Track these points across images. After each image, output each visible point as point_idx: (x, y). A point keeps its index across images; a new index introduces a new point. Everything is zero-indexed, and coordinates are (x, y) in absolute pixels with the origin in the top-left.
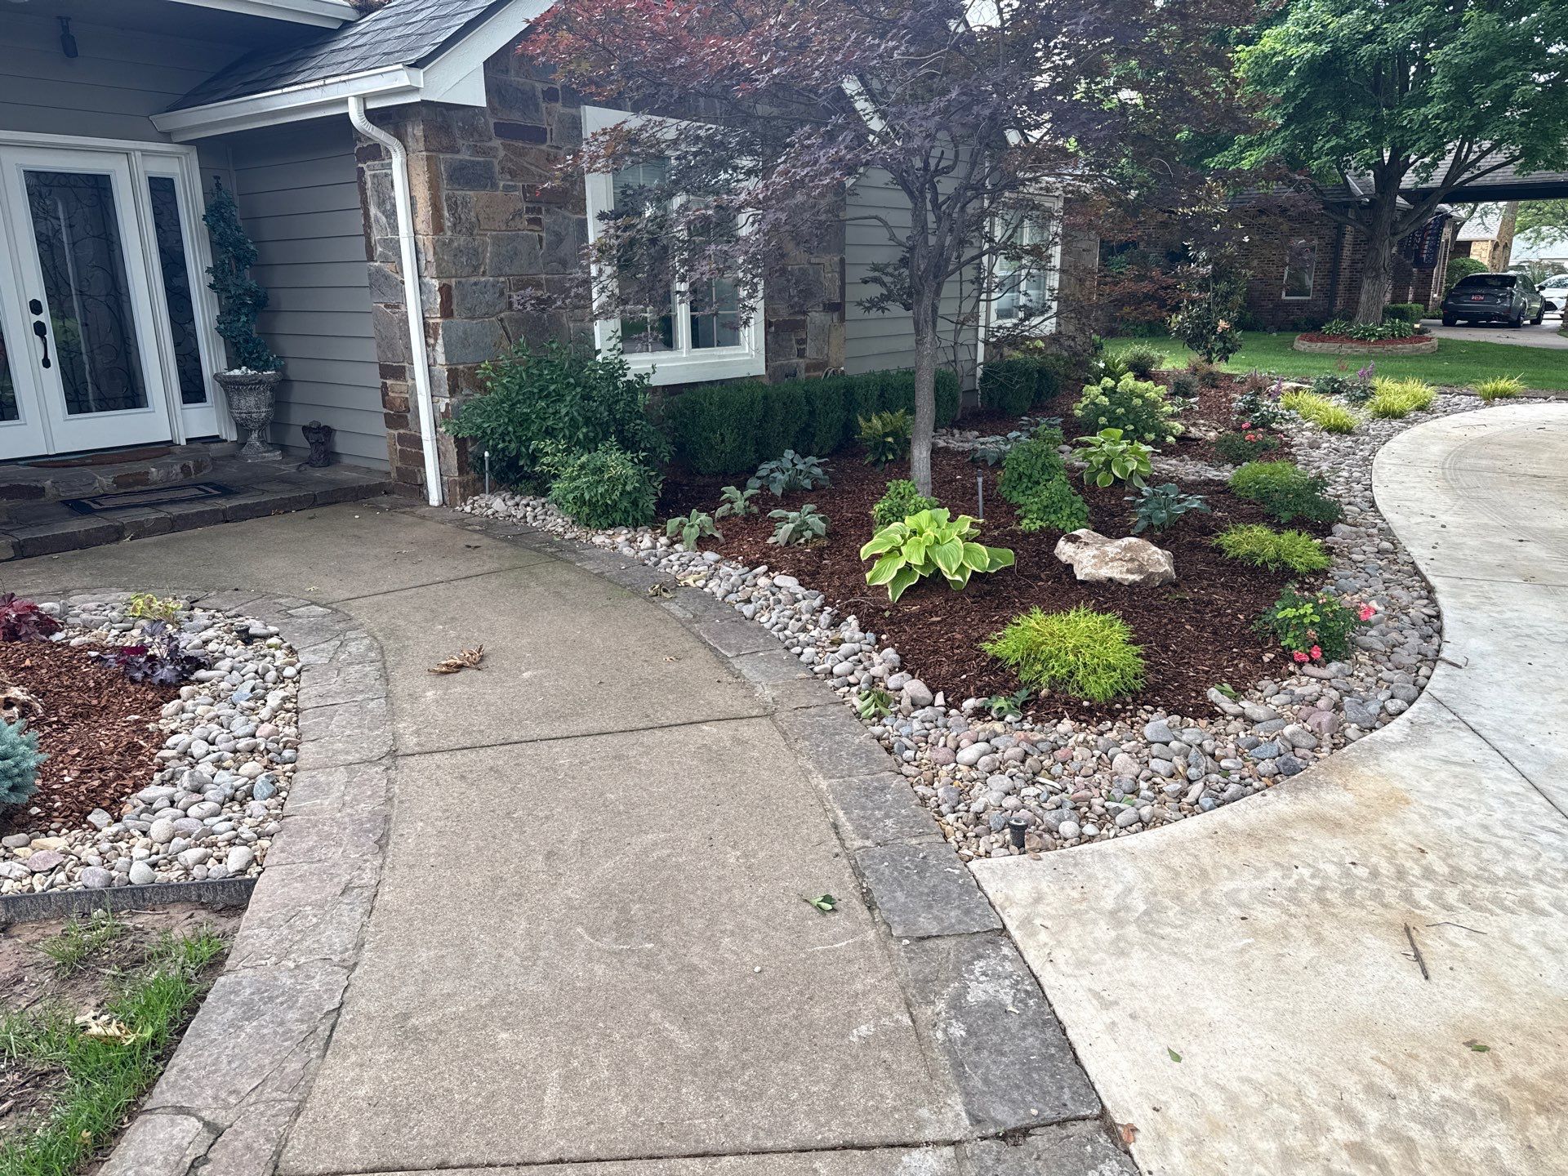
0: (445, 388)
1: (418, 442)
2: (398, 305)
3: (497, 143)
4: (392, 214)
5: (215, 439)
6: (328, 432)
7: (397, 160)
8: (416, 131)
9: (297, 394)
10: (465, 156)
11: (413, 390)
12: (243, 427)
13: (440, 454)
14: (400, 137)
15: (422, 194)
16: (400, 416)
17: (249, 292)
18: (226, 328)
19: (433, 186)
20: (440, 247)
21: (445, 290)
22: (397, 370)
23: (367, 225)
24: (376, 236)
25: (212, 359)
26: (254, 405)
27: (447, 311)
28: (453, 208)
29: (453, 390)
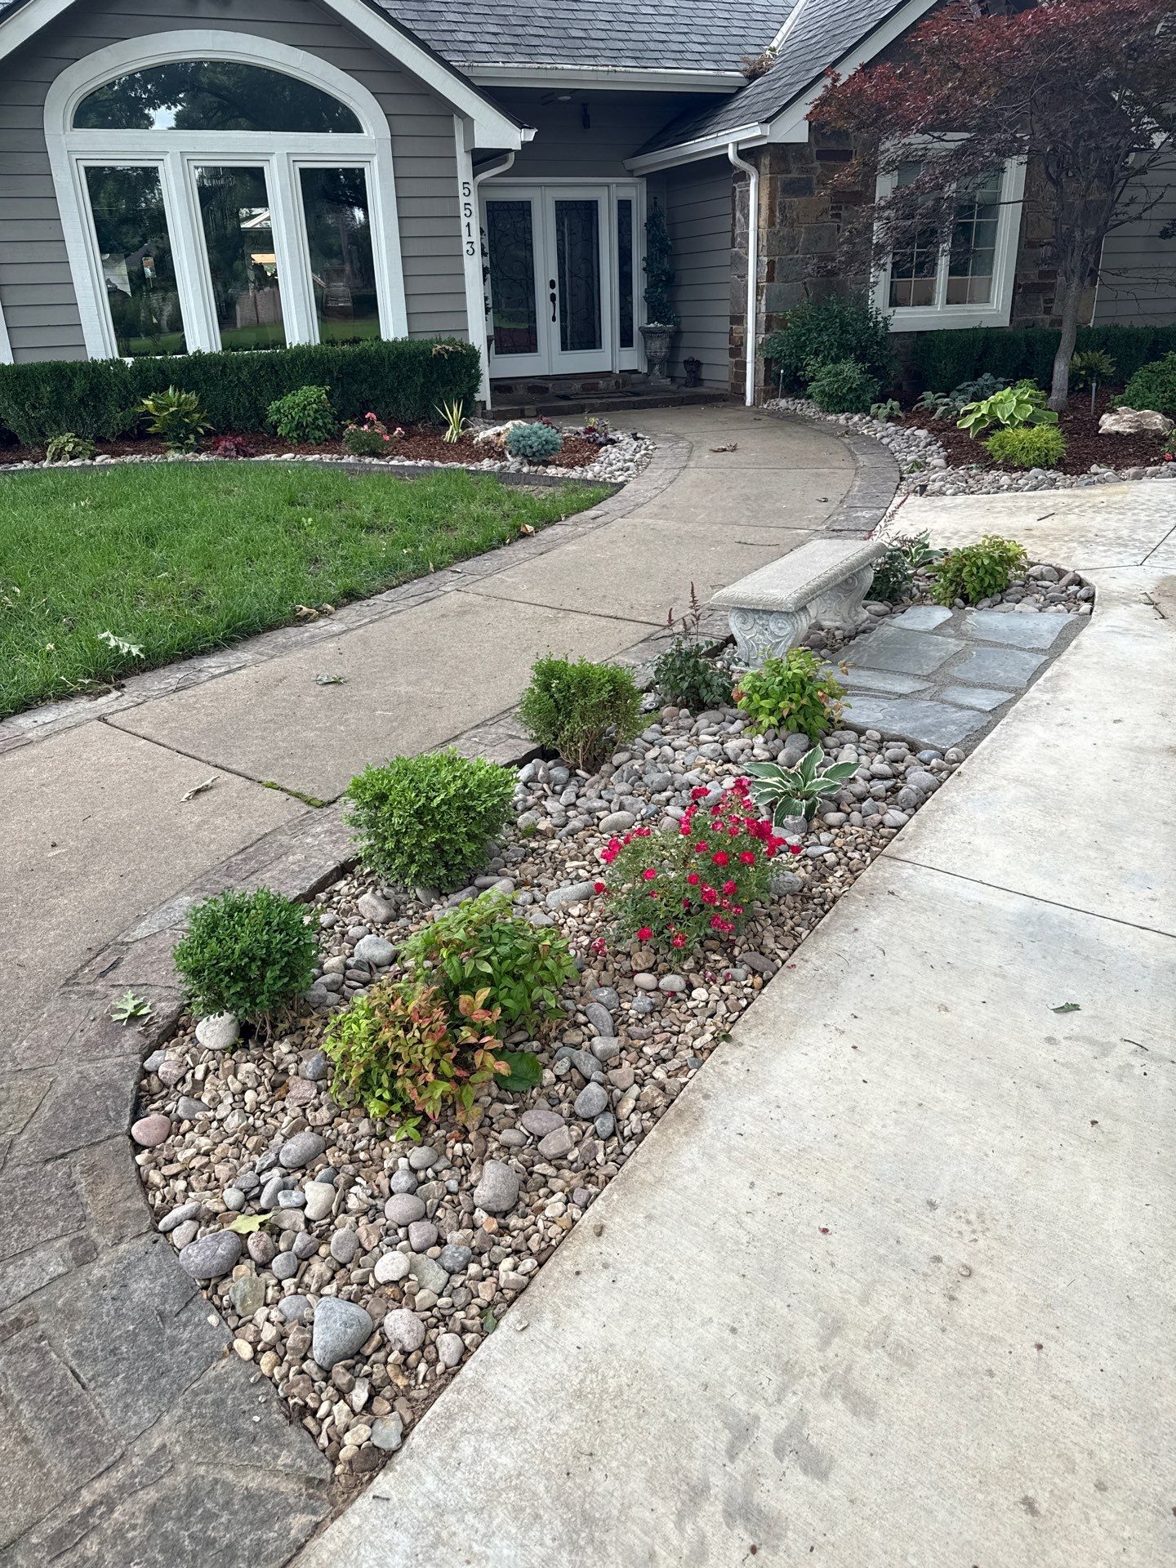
0: (763, 329)
1: (744, 364)
2: (744, 276)
3: (817, 164)
4: (747, 217)
5: (635, 371)
6: (698, 364)
7: (753, 181)
8: (766, 161)
9: (685, 341)
10: (795, 175)
11: (745, 331)
12: (651, 363)
13: (756, 371)
14: (757, 166)
15: (765, 201)
16: (738, 349)
17: (664, 272)
18: (649, 298)
19: (772, 197)
20: (772, 236)
21: (771, 264)
22: (739, 319)
23: (734, 225)
24: (738, 231)
25: (639, 318)
26: (659, 346)
27: (770, 278)
28: (782, 211)
29: (767, 330)
